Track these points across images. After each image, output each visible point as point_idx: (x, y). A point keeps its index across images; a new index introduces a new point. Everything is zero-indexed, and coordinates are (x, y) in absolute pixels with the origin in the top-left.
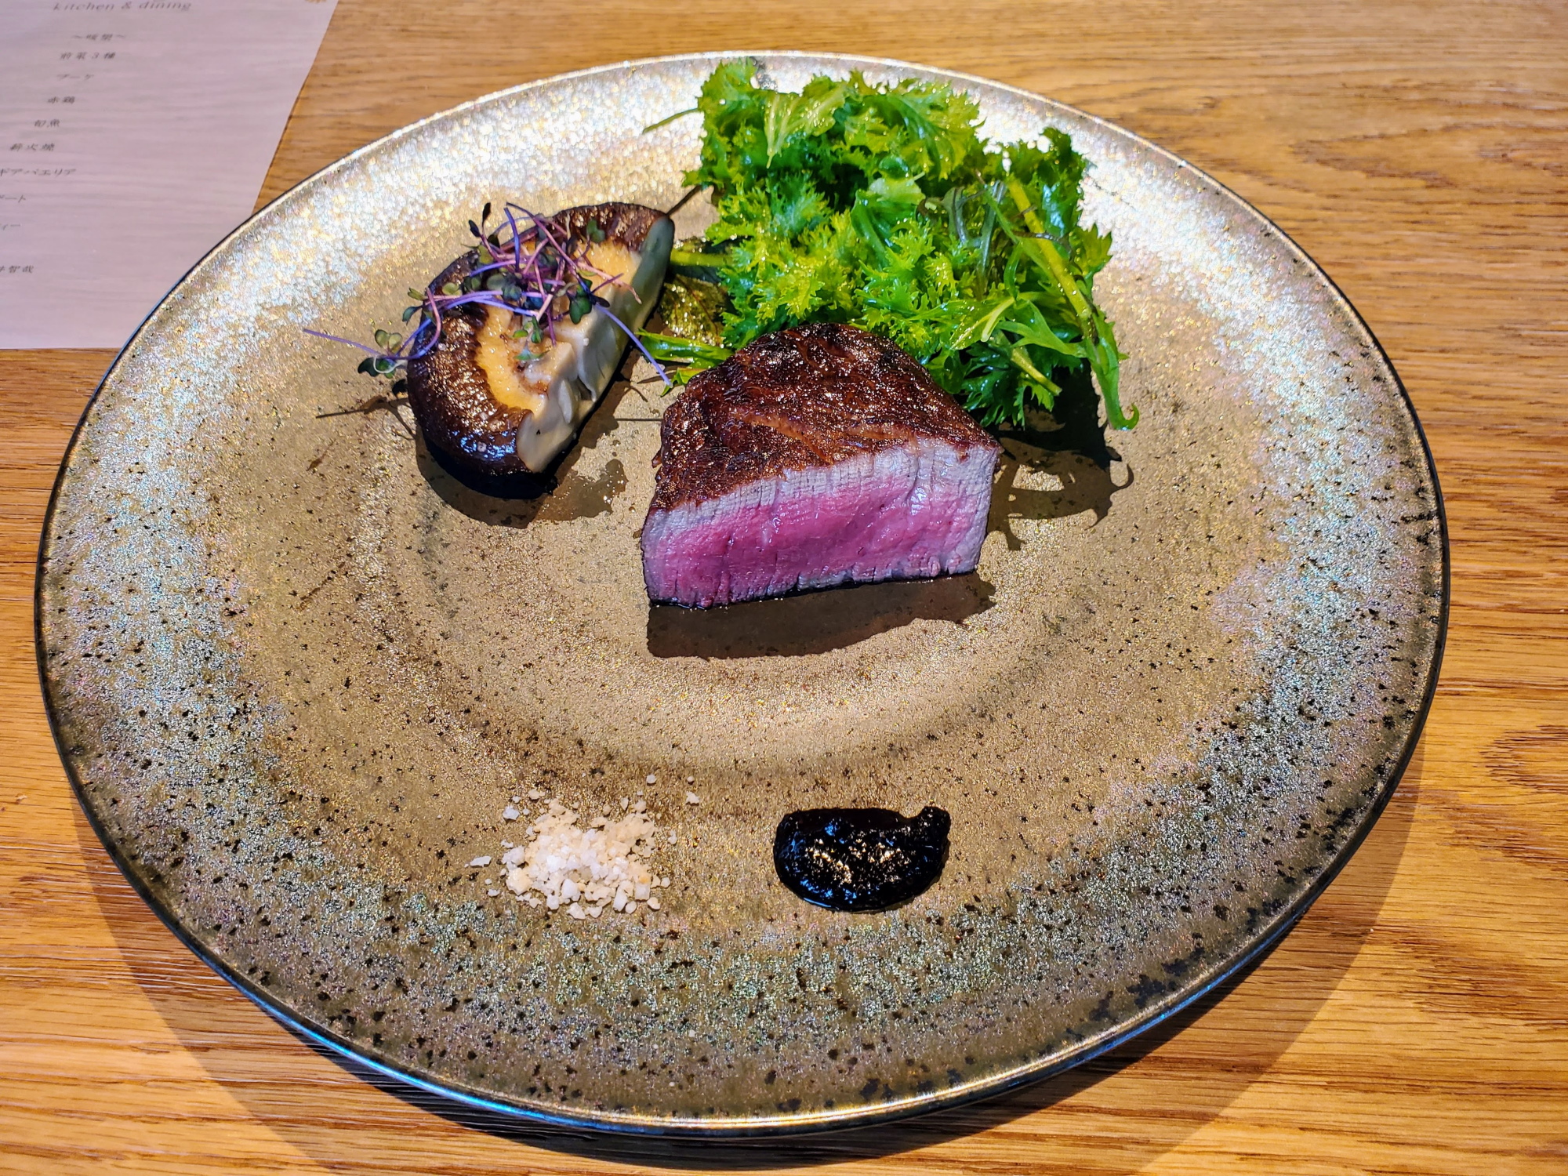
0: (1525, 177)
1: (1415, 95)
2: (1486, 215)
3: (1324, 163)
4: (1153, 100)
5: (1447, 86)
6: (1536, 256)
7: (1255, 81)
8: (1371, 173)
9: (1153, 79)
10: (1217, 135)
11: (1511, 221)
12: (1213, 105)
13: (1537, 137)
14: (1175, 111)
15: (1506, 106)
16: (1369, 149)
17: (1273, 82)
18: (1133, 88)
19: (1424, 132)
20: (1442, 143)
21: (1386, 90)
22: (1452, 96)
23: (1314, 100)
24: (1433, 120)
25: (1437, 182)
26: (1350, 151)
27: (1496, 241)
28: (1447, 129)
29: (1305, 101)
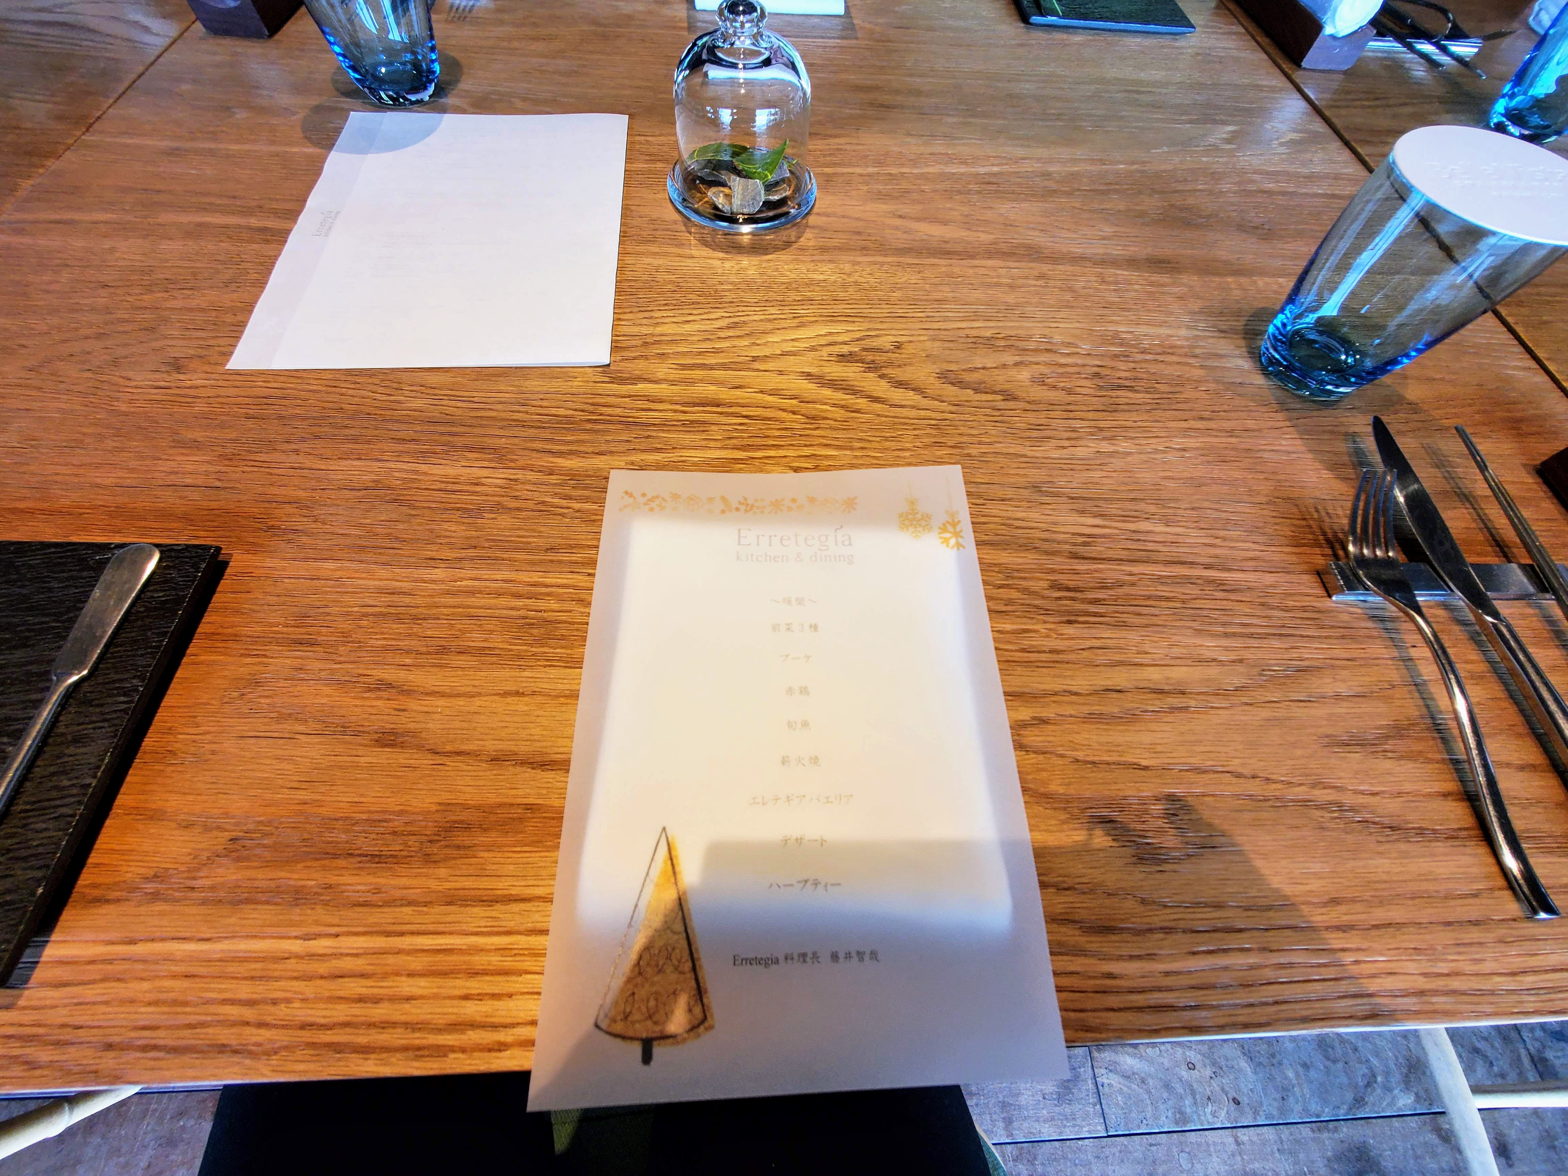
0: (1052, 395)
1: (1002, 343)
2: (1032, 418)
3: (953, 384)
4: (868, 343)
5: (1019, 338)
6: (1054, 443)
7: (922, 332)
8: (977, 391)
9: (869, 330)
10: (900, 366)
11: (1043, 421)
12: (898, 346)
13: (1061, 370)
14: (879, 350)
15: (1048, 350)
16: (976, 376)
17: (931, 332)
18: (858, 335)
19: (1004, 366)
20: (1013, 373)
21: (988, 339)
22: (1021, 344)
23: (951, 345)
24: (1009, 358)
25: (1009, 396)
26: (968, 377)
27: (1035, 434)
28: (1016, 364)
29: (946, 345)
